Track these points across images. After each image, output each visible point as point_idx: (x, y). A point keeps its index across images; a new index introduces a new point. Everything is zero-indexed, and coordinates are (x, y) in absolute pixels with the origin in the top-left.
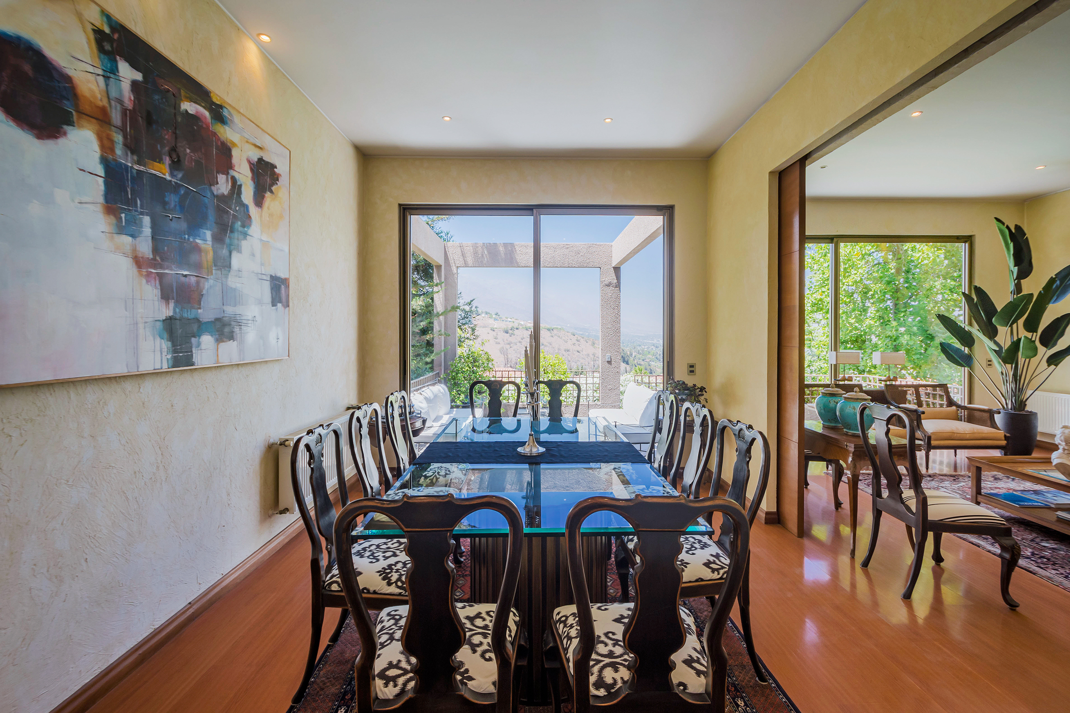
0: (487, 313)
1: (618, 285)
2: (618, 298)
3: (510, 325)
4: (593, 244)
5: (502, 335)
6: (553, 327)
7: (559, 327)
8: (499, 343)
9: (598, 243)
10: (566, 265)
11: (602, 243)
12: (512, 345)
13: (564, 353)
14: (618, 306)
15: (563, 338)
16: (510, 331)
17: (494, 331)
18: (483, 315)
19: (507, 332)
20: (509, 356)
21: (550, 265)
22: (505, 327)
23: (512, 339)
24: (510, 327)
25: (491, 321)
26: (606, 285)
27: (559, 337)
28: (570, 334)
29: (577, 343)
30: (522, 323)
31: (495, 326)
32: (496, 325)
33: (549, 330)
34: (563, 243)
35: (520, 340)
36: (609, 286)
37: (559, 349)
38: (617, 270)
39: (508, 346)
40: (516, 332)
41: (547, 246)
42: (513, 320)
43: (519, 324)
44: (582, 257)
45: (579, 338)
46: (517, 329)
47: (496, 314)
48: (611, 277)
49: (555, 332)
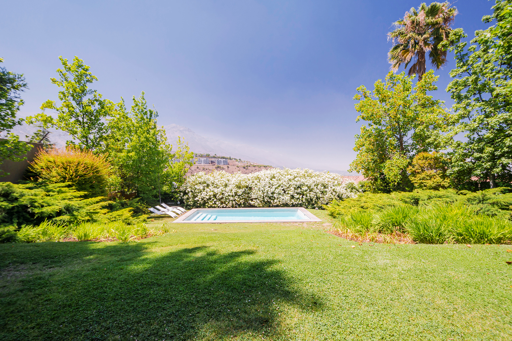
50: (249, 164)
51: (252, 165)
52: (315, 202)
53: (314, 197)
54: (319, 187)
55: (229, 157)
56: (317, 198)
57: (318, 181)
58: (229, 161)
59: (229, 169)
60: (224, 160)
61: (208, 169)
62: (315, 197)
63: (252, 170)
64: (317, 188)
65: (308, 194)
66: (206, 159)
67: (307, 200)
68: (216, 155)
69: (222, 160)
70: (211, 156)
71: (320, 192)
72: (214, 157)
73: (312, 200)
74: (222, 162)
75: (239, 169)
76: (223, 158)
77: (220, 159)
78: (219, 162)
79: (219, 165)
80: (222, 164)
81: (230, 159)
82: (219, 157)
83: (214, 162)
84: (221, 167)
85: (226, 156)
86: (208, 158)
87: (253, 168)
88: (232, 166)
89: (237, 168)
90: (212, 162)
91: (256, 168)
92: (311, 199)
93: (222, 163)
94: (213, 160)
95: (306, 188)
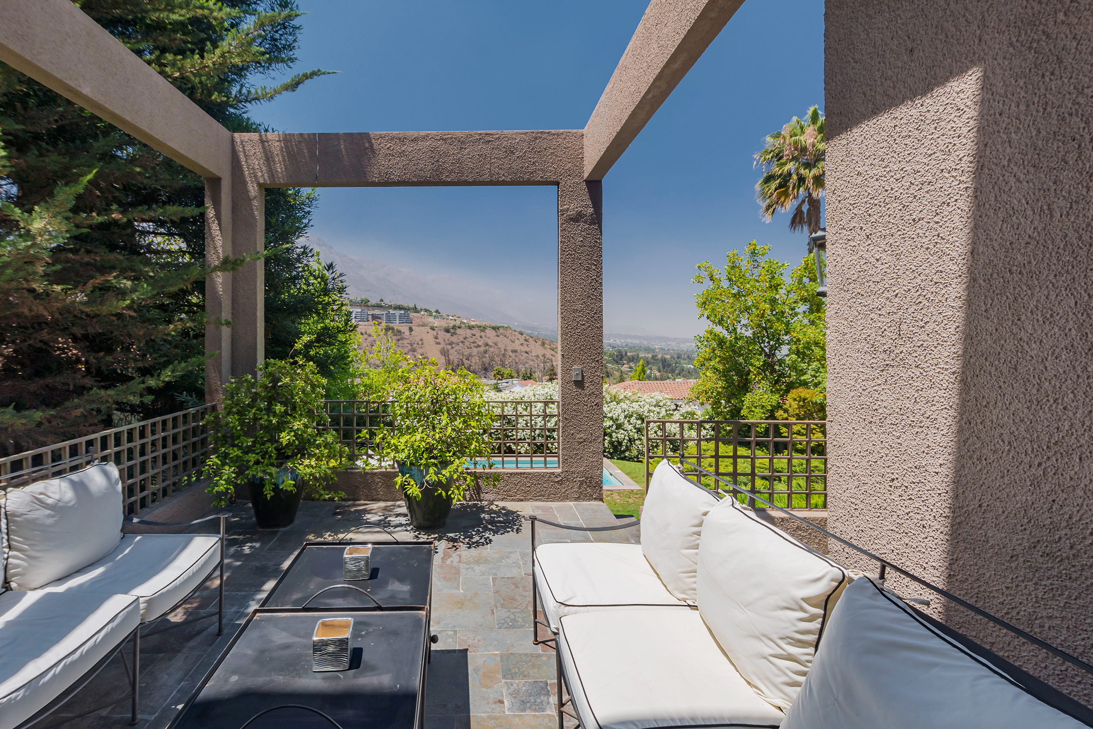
0: (426, 310)
1: (597, 219)
2: (597, 248)
3: (452, 324)
4: (541, 133)
5: (442, 335)
6: (499, 325)
7: (505, 325)
8: (440, 344)
9: (553, 131)
10: (486, 177)
11: (562, 131)
12: (453, 346)
13: (511, 354)
14: (598, 264)
15: (510, 338)
16: (452, 330)
17: (434, 330)
18: (422, 313)
19: (447, 331)
20: (451, 357)
21: (452, 177)
22: (446, 325)
23: (454, 339)
24: (451, 325)
25: (431, 319)
26: (572, 219)
27: (505, 336)
28: (517, 333)
29: (525, 343)
30: (465, 321)
31: (435, 325)
32: (437, 322)
33: (494, 328)
34: (479, 132)
35: (462, 339)
36: (578, 221)
37: (505, 350)
38: (594, 186)
39: (449, 347)
40: (458, 331)
41: (444, 137)
42: (455, 318)
43: (462, 323)
44: (519, 161)
45: (527, 338)
46: (459, 327)
47: (437, 311)
48: (581, 203)
49: (501, 331)
50: (458, 323)
51: (464, 323)
52: (627, 446)
53: (624, 439)
54: (633, 420)
55: (412, 306)
56: (630, 440)
57: (631, 409)
58: (412, 315)
59: (413, 333)
60: (402, 312)
61: (366, 334)
62: (627, 438)
63: (464, 336)
64: (629, 421)
65: (614, 434)
66: (360, 310)
67: (611, 443)
68: (382, 300)
69: (398, 313)
70: (373, 302)
71: (634, 430)
72: (379, 306)
73: (620, 443)
74: (398, 317)
75: (434, 333)
76: (399, 308)
77: (392, 311)
78: (390, 319)
79: (391, 325)
80: (398, 322)
81: (415, 310)
82: (390, 307)
83: (380, 318)
84: (395, 328)
85: (405, 304)
86: (363, 308)
87: (468, 331)
88: (421, 328)
89: (430, 331)
90: (375, 317)
91: (474, 332)
92: (618, 441)
93: (398, 319)
94: (377, 312)
95: (611, 423)
